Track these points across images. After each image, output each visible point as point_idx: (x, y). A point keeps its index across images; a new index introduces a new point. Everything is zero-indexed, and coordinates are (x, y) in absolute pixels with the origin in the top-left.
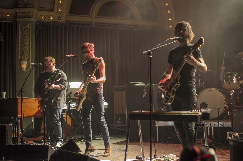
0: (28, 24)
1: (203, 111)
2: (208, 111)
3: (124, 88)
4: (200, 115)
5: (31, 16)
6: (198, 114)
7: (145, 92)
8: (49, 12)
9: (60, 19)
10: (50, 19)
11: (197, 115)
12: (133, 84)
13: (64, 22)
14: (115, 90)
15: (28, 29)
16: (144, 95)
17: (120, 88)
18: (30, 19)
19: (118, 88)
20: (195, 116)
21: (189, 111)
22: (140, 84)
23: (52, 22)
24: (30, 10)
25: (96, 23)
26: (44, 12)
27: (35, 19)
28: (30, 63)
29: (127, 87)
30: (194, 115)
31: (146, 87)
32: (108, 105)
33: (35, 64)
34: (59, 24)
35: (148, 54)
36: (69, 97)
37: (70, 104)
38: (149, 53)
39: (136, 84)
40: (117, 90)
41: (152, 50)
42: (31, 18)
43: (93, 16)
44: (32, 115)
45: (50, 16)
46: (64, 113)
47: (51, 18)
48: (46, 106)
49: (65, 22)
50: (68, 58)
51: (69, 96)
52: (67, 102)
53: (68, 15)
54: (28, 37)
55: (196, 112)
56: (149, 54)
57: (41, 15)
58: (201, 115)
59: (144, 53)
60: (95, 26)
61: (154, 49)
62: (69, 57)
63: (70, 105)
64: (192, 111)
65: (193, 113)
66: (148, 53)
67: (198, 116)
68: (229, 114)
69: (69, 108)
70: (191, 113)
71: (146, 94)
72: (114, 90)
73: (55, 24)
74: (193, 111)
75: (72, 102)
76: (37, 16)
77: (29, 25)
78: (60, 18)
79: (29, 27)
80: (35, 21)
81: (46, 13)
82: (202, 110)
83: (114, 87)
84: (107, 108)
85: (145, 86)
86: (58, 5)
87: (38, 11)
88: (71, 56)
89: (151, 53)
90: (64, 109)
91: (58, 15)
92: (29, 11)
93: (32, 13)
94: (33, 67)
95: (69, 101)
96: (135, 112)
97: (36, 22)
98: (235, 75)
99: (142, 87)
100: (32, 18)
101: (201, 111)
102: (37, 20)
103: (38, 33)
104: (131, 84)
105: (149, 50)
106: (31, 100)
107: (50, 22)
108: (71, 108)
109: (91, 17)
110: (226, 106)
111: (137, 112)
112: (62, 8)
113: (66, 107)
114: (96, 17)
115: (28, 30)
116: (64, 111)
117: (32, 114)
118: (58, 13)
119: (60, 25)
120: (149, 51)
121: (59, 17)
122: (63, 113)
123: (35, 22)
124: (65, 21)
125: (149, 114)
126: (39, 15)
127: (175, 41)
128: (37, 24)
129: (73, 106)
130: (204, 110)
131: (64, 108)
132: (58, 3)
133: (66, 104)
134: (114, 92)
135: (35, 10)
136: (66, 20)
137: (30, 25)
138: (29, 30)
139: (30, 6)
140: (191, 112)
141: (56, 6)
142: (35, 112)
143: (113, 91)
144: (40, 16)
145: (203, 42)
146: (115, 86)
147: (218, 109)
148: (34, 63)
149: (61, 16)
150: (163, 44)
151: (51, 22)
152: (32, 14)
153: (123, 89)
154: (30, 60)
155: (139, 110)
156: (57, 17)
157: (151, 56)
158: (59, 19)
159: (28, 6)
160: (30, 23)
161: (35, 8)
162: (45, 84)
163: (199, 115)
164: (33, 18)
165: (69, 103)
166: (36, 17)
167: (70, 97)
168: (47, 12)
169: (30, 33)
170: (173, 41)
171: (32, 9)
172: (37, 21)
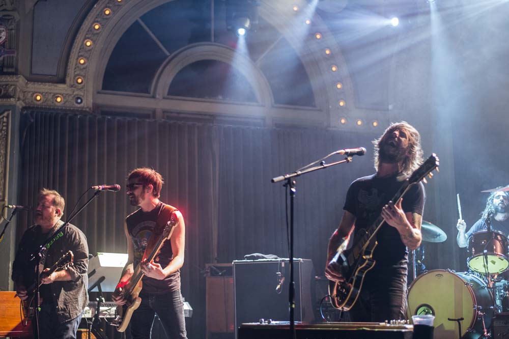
0: (3, 112)
1: (417, 321)
2: (430, 322)
3: (231, 268)
4: (410, 332)
5: (12, 95)
6: (405, 328)
7: (281, 279)
8: (55, 84)
9: (79, 101)
10: (56, 101)
11: (403, 330)
12: (253, 258)
13: (90, 109)
14: (209, 274)
15: (4, 124)
16: (278, 287)
17: (221, 269)
18: (9, 100)
19: (217, 267)
20: (397, 332)
21: (384, 321)
22: (270, 258)
23: (60, 108)
24: (9, 79)
25: (164, 112)
26: (42, 86)
27: (21, 101)
28: (7, 205)
29: (237, 265)
30: (395, 330)
31: (283, 265)
32: (191, 309)
33: (18, 206)
34: (77, 113)
35: (285, 185)
36: (96, 290)
37: (99, 305)
38: (288, 183)
39: (259, 260)
40: (214, 273)
41: (296, 174)
42: (12, 99)
43: (157, 96)
44: (6, 332)
45: (57, 94)
46: (85, 330)
47: (59, 100)
48: (39, 309)
49: (92, 109)
50: (96, 194)
51: (97, 287)
52: (92, 302)
53: (99, 93)
54: (3, 143)
55: (400, 325)
56: (288, 185)
57: (36, 92)
58: (412, 330)
59: (276, 179)
60: (163, 120)
61: (299, 173)
62: (98, 191)
63: (98, 310)
64: (392, 321)
65: (392, 325)
66: (286, 181)
67: (405, 332)
68: (486, 333)
69: (96, 316)
70: (388, 325)
71: (284, 282)
72: (207, 272)
73: (69, 112)
74: (394, 321)
75: (104, 301)
76: (26, 93)
77: (5, 114)
78: (78, 98)
79: (5, 120)
80: (20, 104)
81: (47, 87)
82: (413, 319)
83: (207, 265)
84: (188, 316)
85: (281, 264)
86: (75, 68)
87: (29, 82)
88: (103, 189)
89: (294, 182)
90: (83, 319)
91: (75, 93)
92: (7, 83)
93: (13, 87)
94: (13, 213)
95: (98, 299)
96: (253, 324)
97: (24, 108)
98: (499, 236)
99: (274, 265)
100: (13, 97)
101: (412, 323)
102: (25, 103)
103: (26, 135)
104: (248, 258)
105: (289, 174)
106: (6, 294)
107: (56, 107)
108: (100, 317)
109: (154, 97)
110: (478, 313)
111: (259, 323)
112: (84, 77)
113: (88, 313)
114: (164, 98)
115: (3, 126)
116: (84, 323)
117: (5, 328)
118: (75, 87)
119: (79, 117)
120: (288, 176)
121: (79, 96)
122: (82, 330)
123: (21, 107)
124: (91, 106)
125: (289, 328)
126: (30, 92)
127: (349, 159)
128: (24, 113)
129: (106, 311)
130: (418, 319)
131: (83, 316)
132: (76, 64)
133: (90, 306)
134: (207, 279)
135: (21, 80)
136: (93, 103)
137: (8, 115)
138: (5, 126)
139: (10, 70)
140: (389, 323)
141: (71, 71)
142: (14, 325)
143: (205, 275)
144: (34, 94)
145: (437, 166)
146: (210, 265)
147: (458, 320)
148: (14, 206)
149: (82, 94)
150: (322, 164)
151: (58, 109)
152: (15, 90)
153: (229, 271)
154: (6, 200)
155: (263, 320)
156: (73, 96)
157: (293, 190)
158: (77, 103)
159: (5, 70)
160: (9, 110)
161: (22, 76)
162: (40, 255)
163: (407, 330)
164: (17, 99)
165: (96, 303)
166: (23, 97)
167: (100, 288)
168: (50, 84)
169: (7, 135)
170: (346, 159)
171: (15, 78)
172: (24, 105)
